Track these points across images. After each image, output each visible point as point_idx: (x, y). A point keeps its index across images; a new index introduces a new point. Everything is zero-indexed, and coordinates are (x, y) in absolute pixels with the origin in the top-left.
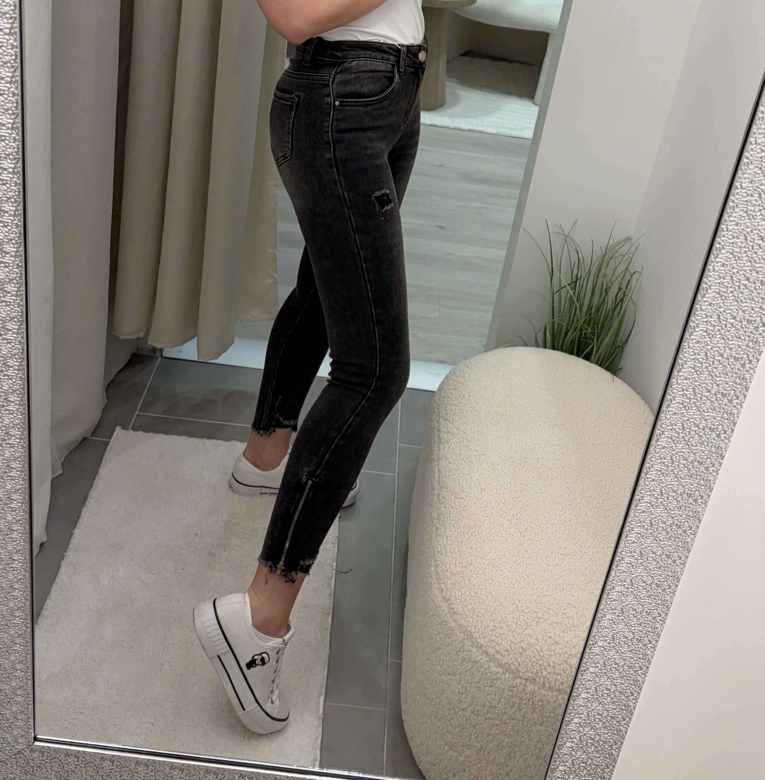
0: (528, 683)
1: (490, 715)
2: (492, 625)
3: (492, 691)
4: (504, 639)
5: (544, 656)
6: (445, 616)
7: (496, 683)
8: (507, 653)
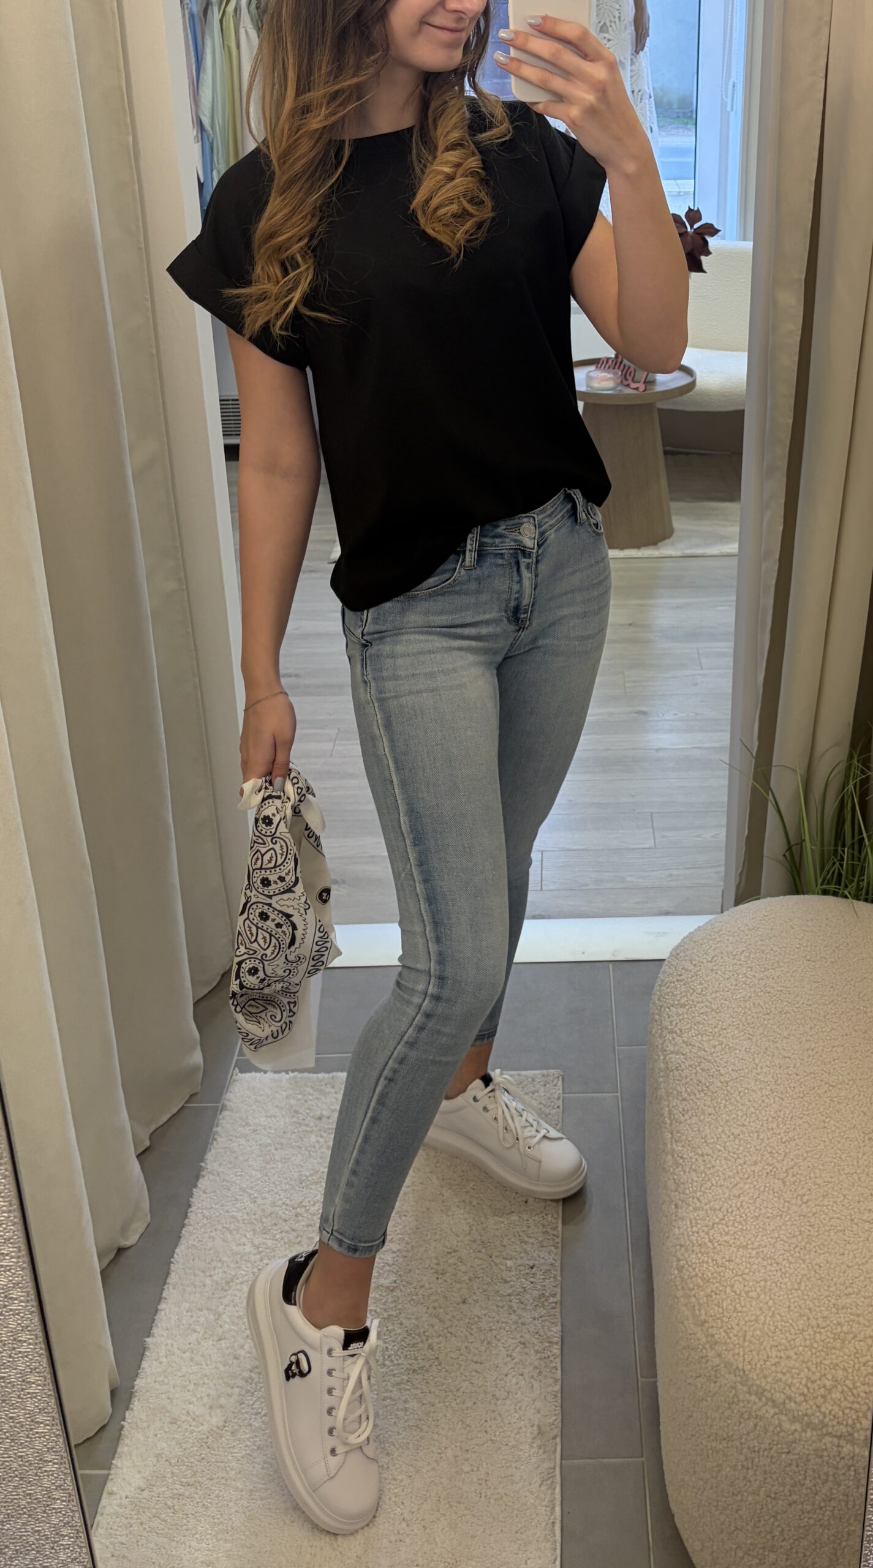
0: (842, 1443)
1: (794, 1497)
2: (774, 1356)
3: (792, 1460)
4: (796, 1376)
5: (859, 1395)
6: (704, 1348)
7: (795, 1448)
8: (802, 1398)
